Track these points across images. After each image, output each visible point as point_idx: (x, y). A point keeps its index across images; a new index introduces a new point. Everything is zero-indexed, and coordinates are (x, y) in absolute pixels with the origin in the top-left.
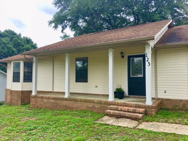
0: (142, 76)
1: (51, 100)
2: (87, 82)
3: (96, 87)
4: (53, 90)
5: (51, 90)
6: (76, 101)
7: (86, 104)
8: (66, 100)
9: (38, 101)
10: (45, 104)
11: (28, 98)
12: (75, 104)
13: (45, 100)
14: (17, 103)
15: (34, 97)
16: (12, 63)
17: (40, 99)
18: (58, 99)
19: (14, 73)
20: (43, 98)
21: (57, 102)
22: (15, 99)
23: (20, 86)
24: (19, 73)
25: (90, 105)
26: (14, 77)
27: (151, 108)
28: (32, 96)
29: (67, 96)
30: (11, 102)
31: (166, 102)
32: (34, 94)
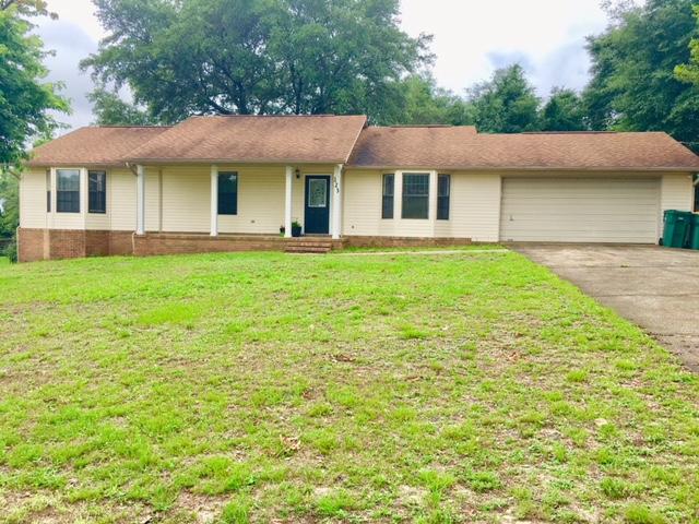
0: (324, 206)
1: (184, 242)
2: (235, 213)
3: (253, 222)
4: (161, 227)
5: (157, 230)
6: (233, 240)
7: (250, 243)
8: (214, 239)
9: (154, 244)
10: (169, 247)
11: (100, 245)
12: (231, 245)
13: (169, 243)
14: (74, 254)
15: (142, 238)
16: (53, 172)
17: (158, 242)
18: (199, 239)
19: (59, 193)
20: (164, 238)
21: (195, 244)
22: (67, 246)
23: (80, 221)
24: (76, 194)
25: (258, 244)
26: (59, 201)
27: (338, 241)
28: (137, 237)
29: (213, 234)
30: (56, 255)
31: (352, 241)
32: (140, 232)
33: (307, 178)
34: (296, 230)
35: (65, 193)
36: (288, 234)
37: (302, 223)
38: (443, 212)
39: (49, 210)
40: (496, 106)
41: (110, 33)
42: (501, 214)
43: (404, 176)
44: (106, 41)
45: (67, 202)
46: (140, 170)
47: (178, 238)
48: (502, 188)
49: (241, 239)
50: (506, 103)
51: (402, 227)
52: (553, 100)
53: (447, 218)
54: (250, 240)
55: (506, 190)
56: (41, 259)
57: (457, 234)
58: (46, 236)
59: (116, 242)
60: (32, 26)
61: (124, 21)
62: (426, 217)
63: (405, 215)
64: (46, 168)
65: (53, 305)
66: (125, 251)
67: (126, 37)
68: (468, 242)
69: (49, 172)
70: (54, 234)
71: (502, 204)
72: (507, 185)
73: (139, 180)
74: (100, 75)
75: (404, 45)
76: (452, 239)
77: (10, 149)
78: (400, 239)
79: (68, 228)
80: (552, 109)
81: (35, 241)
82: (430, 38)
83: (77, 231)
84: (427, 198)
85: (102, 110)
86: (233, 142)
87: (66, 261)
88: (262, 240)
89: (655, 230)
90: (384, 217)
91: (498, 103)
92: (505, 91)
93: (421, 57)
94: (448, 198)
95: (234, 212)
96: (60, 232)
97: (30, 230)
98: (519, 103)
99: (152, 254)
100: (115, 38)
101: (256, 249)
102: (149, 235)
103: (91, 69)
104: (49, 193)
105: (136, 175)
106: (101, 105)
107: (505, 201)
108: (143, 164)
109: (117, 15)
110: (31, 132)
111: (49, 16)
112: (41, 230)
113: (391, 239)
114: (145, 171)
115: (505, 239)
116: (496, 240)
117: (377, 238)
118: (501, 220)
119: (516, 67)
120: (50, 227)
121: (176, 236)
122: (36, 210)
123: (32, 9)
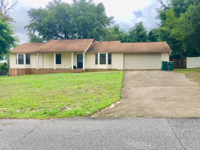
0: (82, 62)
3: (65, 66)
4: (43, 67)
6: (59, 70)
7: (63, 71)
8: (55, 70)
9: (41, 71)
10: (45, 72)
11: (29, 72)
12: (59, 71)
13: (45, 71)
14: (22, 74)
15: (38, 70)
16: (17, 55)
17: (42, 71)
18: (51, 70)
19: (19, 60)
20: (43, 70)
21: (51, 71)
22: (21, 72)
23: (24, 66)
24: (23, 60)
25: (65, 71)
26: (19, 62)
27: (84, 70)
28: (37, 70)
29: (55, 69)
30: (18, 74)
31: (89, 70)
32: (38, 69)
33: (78, 55)
34: (75, 67)
35: (20, 60)
36: (72, 69)
37: (76, 66)
38: (110, 62)
39: (17, 64)
40: (135, 33)
41: (32, 19)
42: (124, 63)
43: (100, 54)
44: (31, 21)
45: (21, 62)
46: (37, 54)
47: (47, 70)
48: (124, 57)
49: (61, 70)
50: (138, 32)
51: (100, 66)
52: (151, 31)
53: (111, 64)
54: (64, 70)
55: (125, 57)
56: (15, 75)
57: (113, 68)
58: (16, 70)
59: (33, 71)
60: (11, 24)
61: (35, 16)
62: (105, 64)
63: (100, 63)
64: (16, 54)
65: (14, 85)
66: (34, 73)
67: (35, 20)
68: (116, 70)
69: (16, 55)
70: (18, 69)
71: (124, 60)
72: (125, 56)
73: (37, 56)
74: (29, 30)
75: (107, 19)
76: (112, 69)
77: (7, 51)
78: (99, 69)
79: (21, 68)
80: (151, 33)
81: (13, 71)
82: (113, 17)
83: (23, 69)
84: (105, 59)
85: (31, 38)
86: (60, 47)
87: (20, 76)
88: (66, 70)
89: (160, 66)
90: (96, 64)
91: (136, 32)
92: (138, 29)
93: (111, 22)
94: (111, 59)
95: (60, 63)
96: (19, 69)
97: (12, 69)
98: (141, 32)
99: (41, 74)
100: (33, 20)
101: (65, 72)
102: (40, 69)
103: (27, 28)
104: (16, 60)
105: (37, 55)
106: (30, 36)
107: (125, 60)
108: (38, 53)
109: (33, 15)
110: (11, 47)
111: (14, 22)
112: (15, 69)
113: (97, 69)
114: (38, 54)
115: (125, 69)
116: (123, 69)
117: (94, 69)
118: (124, 64)
119: (141, 22)
120: (17, 68)
121: (46, 69)
122: (13, 64)
123: (10, 20)
